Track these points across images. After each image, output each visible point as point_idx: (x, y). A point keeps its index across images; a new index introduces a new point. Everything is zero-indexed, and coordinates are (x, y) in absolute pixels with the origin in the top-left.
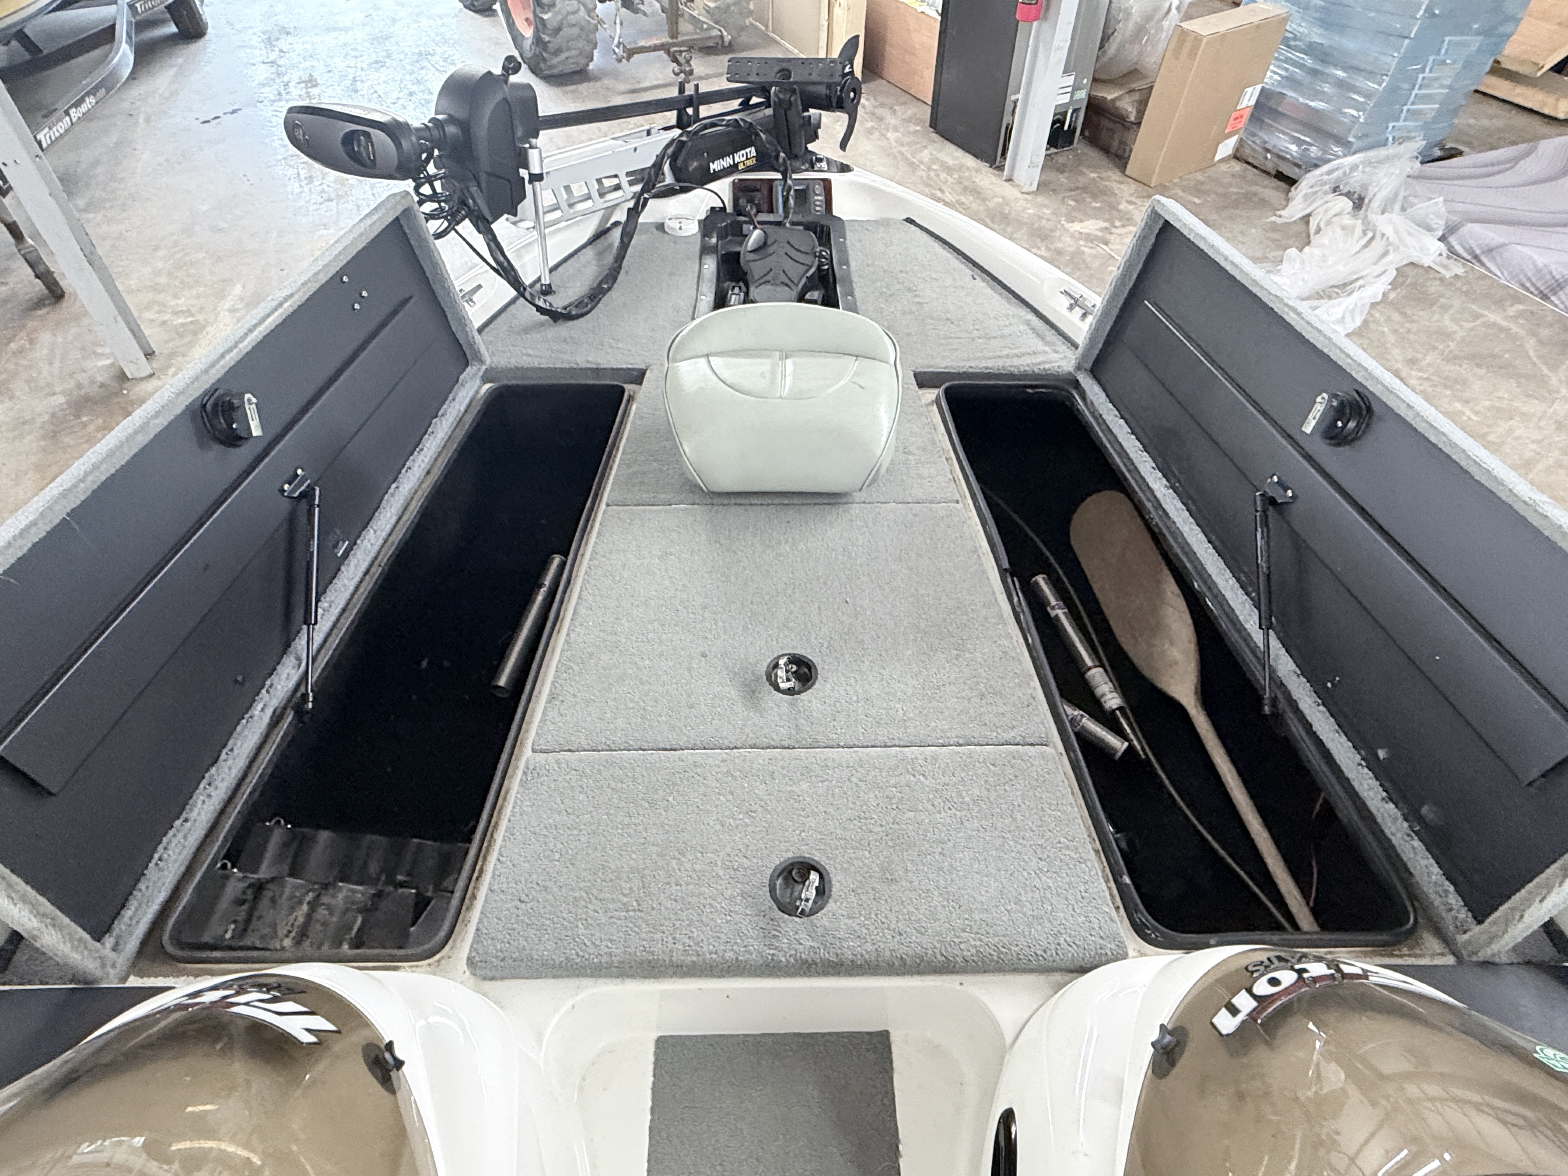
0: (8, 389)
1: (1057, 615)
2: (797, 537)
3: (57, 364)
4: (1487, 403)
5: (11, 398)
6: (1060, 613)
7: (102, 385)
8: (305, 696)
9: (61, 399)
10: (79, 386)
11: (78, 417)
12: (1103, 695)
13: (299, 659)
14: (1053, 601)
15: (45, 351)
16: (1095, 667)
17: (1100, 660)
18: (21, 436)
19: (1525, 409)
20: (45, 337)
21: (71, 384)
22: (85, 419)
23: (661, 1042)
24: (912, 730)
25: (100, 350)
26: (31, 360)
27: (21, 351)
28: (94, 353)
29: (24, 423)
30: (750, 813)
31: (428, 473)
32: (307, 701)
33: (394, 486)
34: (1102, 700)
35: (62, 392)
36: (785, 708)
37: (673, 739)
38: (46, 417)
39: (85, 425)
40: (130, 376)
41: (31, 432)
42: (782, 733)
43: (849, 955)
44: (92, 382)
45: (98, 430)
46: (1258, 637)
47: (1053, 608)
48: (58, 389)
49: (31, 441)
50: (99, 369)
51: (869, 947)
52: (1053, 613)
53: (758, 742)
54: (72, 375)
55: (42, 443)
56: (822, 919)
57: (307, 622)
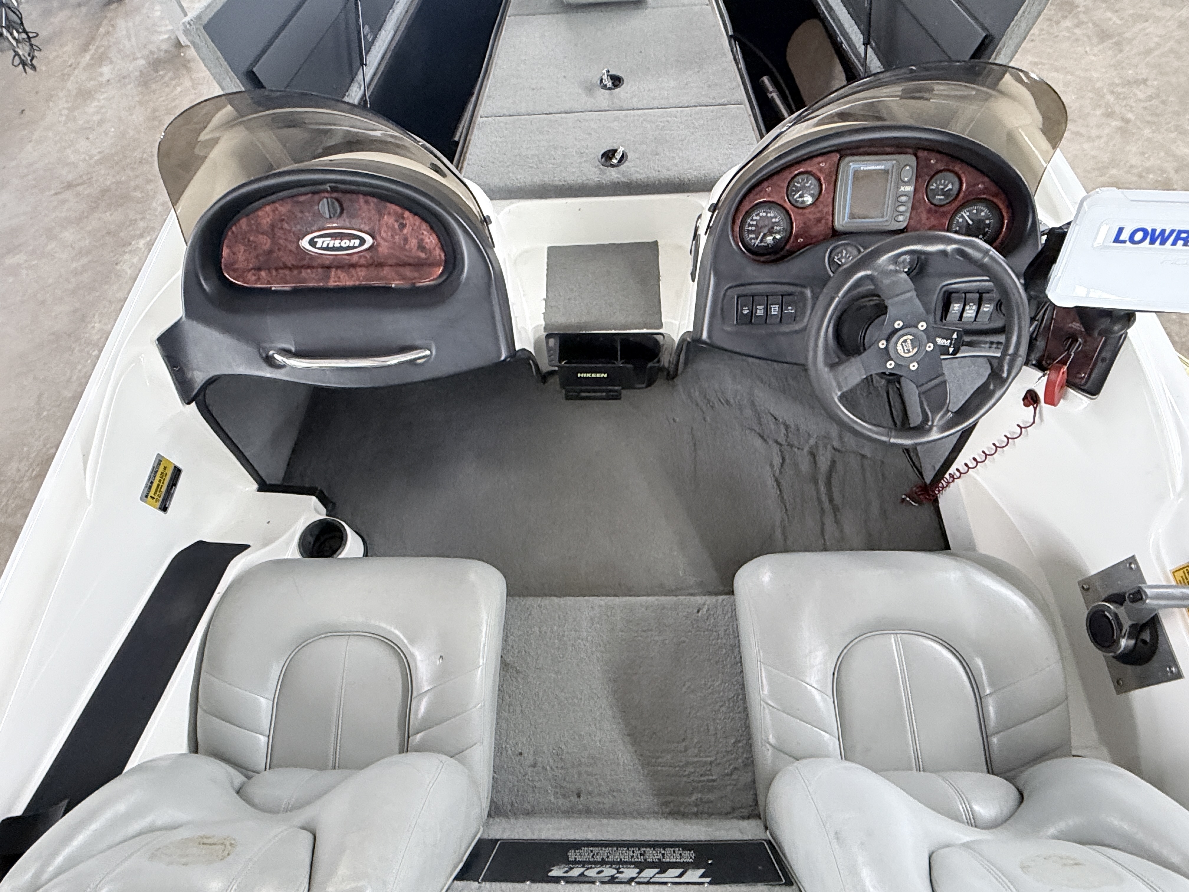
0: (108, 57)
1: (772, 97)
2: (615, 25)
3: (133, 40)
4: (1132, 12)
5: (111, 62)
6: (775, 96)
7: (166, 51)
8: (365, 102)
9: (142, 62)
10: (152, 53)
11: (157, 72)
13: (359, 84)
14: (771, 89)
15: (124, 32)
18: (125, 85)
19: (1159, 14)
20: (121, 23)
21: (146, 52)
22: (161, 73)
23: (550, 249)
24: (671, 101)
25: (159, 29)
26: (116, 38)
27: (108, 33)
28: (156, 31)
29: (124, 78)
30: (590, 134)
31: (407, 12)
32: (367, 104)
33: (391, 11)
35: (142, 57)
36: (607, 96)
37: (550, 110)
38: (137, 73)
39: (162, 77)
40: (183, 44)
41: (129, 83)
42: (605, 105)
43: (634, 179)
44: (159, 50)
45: (172, 79)
46: (861, 49)
47: (771, 93)
48: (139, 55)
49: (131, 88)
50: (162, 41)
51: (644, 176)
52: (770, 96)
53: (593, 109)
54: (145, 46)
55: (139, 89)
56: (623, 167)
57: (362, 64)
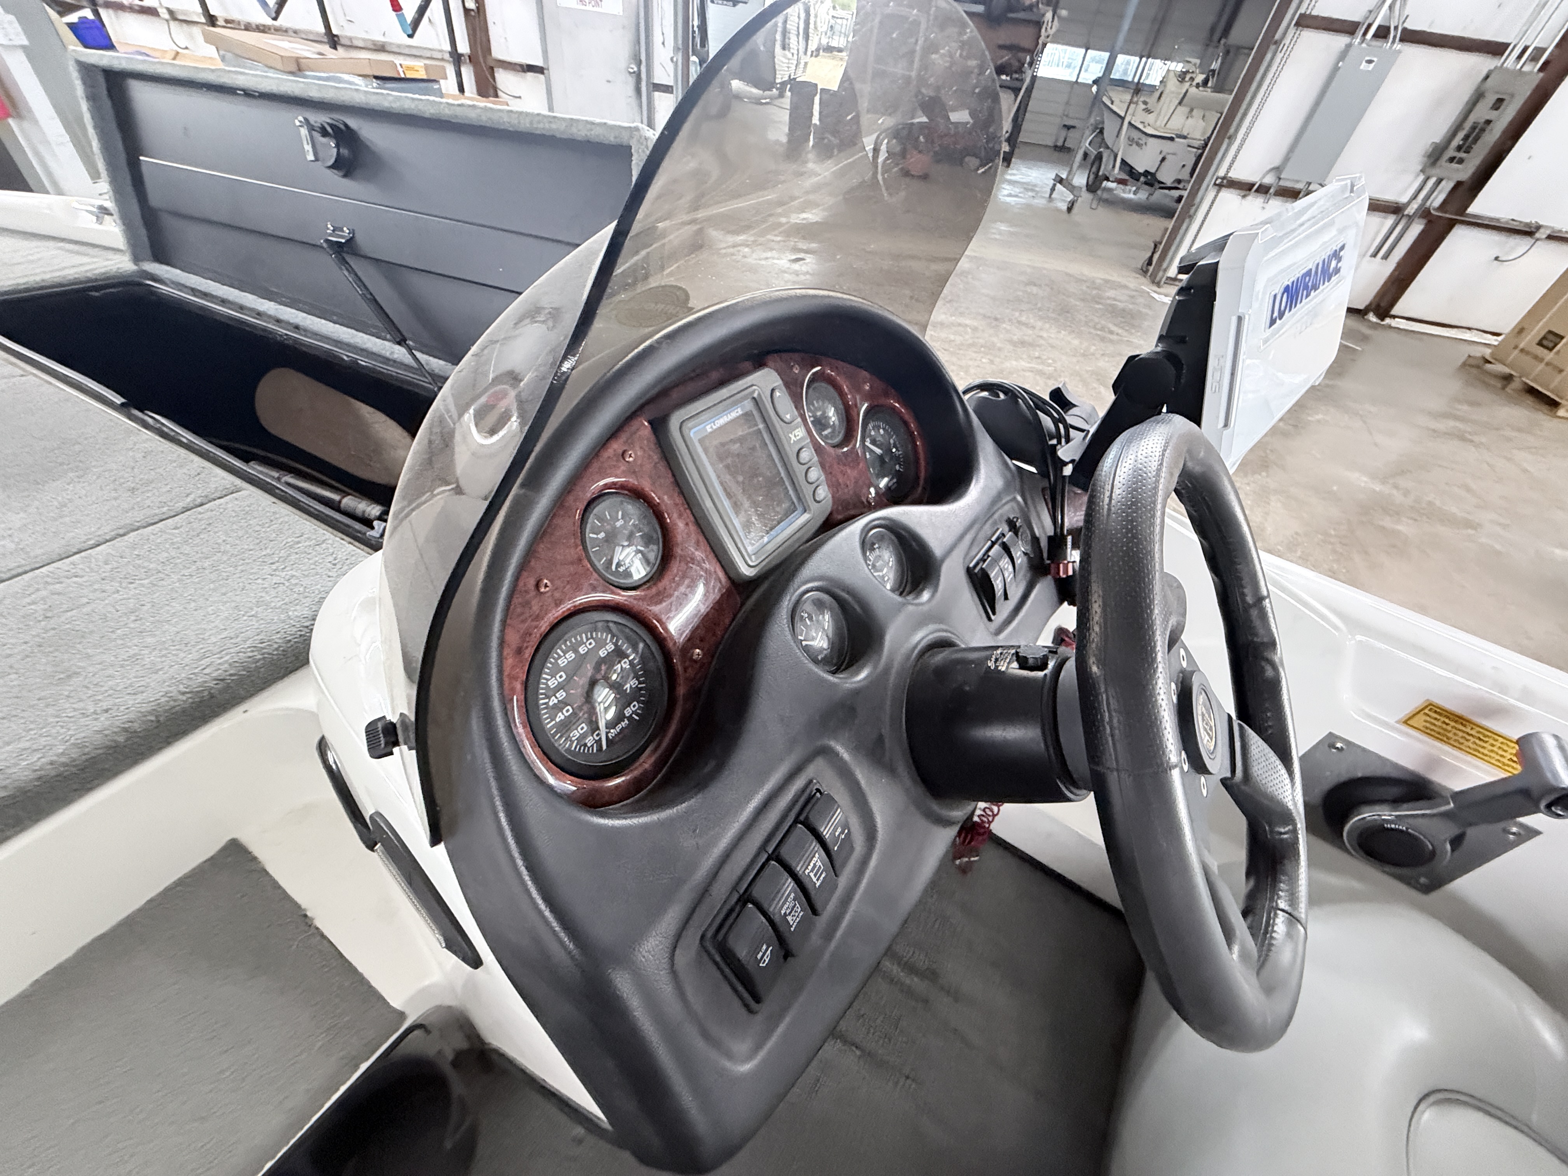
12: (364, 512)
16: (344, 497)
17: (344, 492)
34: (366, 515)
